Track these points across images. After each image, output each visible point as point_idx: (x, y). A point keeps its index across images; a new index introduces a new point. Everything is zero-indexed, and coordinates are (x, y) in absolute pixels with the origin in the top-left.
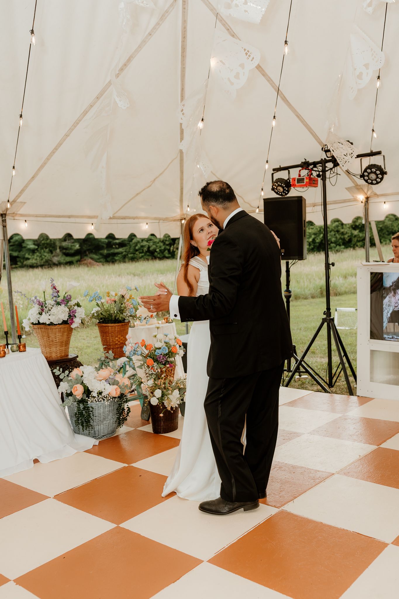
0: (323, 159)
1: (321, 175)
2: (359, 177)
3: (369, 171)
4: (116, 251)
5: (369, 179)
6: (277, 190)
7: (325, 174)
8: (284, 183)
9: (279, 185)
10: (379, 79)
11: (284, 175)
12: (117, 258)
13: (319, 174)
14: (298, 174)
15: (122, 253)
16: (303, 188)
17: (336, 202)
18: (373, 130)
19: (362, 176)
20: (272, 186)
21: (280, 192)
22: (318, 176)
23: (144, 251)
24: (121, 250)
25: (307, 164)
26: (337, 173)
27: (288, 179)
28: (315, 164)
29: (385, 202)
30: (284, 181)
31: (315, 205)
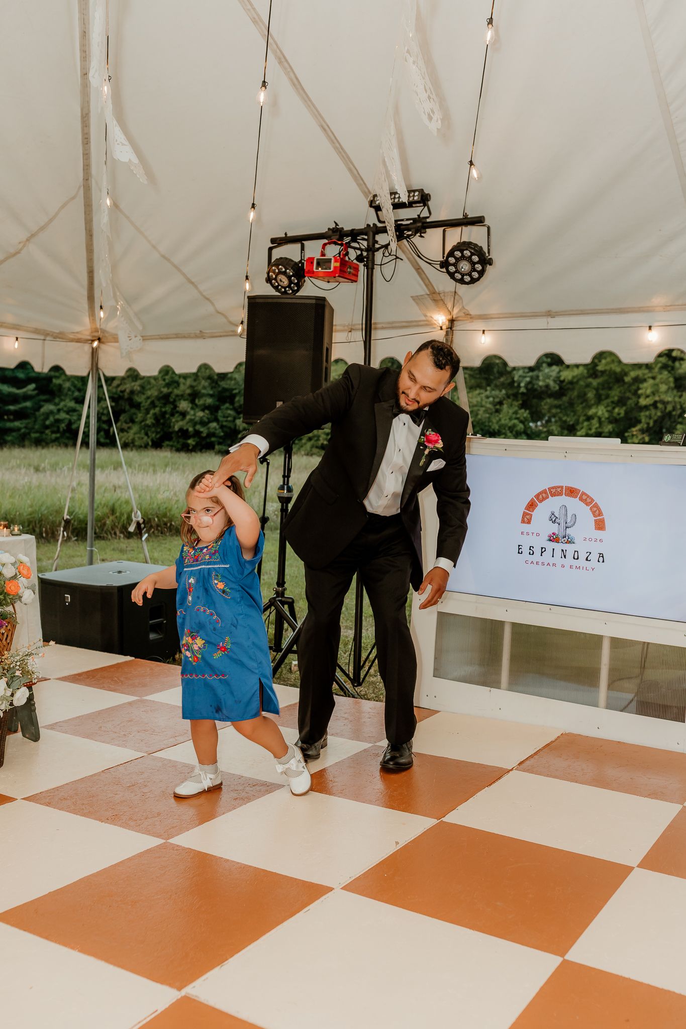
0: (372, 226)
1: (365, 257)
2: (438, 267)
3: (458, 254)
4: (9, 425)
5: (457, 271)
6: (277, 282)
7: (374, 255)
8: (290, 269)
9: (280, 273)
10: (490, 26)
11: (291, 252)
12: (9, 438)
13: (362, 254)
14: (320, 251)
15: (19, 429)
16: (328, 282)
17: (394, 325)
18: (471, 163)
19: (444, 264)
20: (268, 273)
21: (282, 287)
22: (360, 258)
23: (61, 430)
24: (17, 424)
25: (338, 233)
26: (396, 256)
27: (300, 262)
28: (354, 234)
29: (484, 331)
30: (293, 263)
31: (353, 330)
